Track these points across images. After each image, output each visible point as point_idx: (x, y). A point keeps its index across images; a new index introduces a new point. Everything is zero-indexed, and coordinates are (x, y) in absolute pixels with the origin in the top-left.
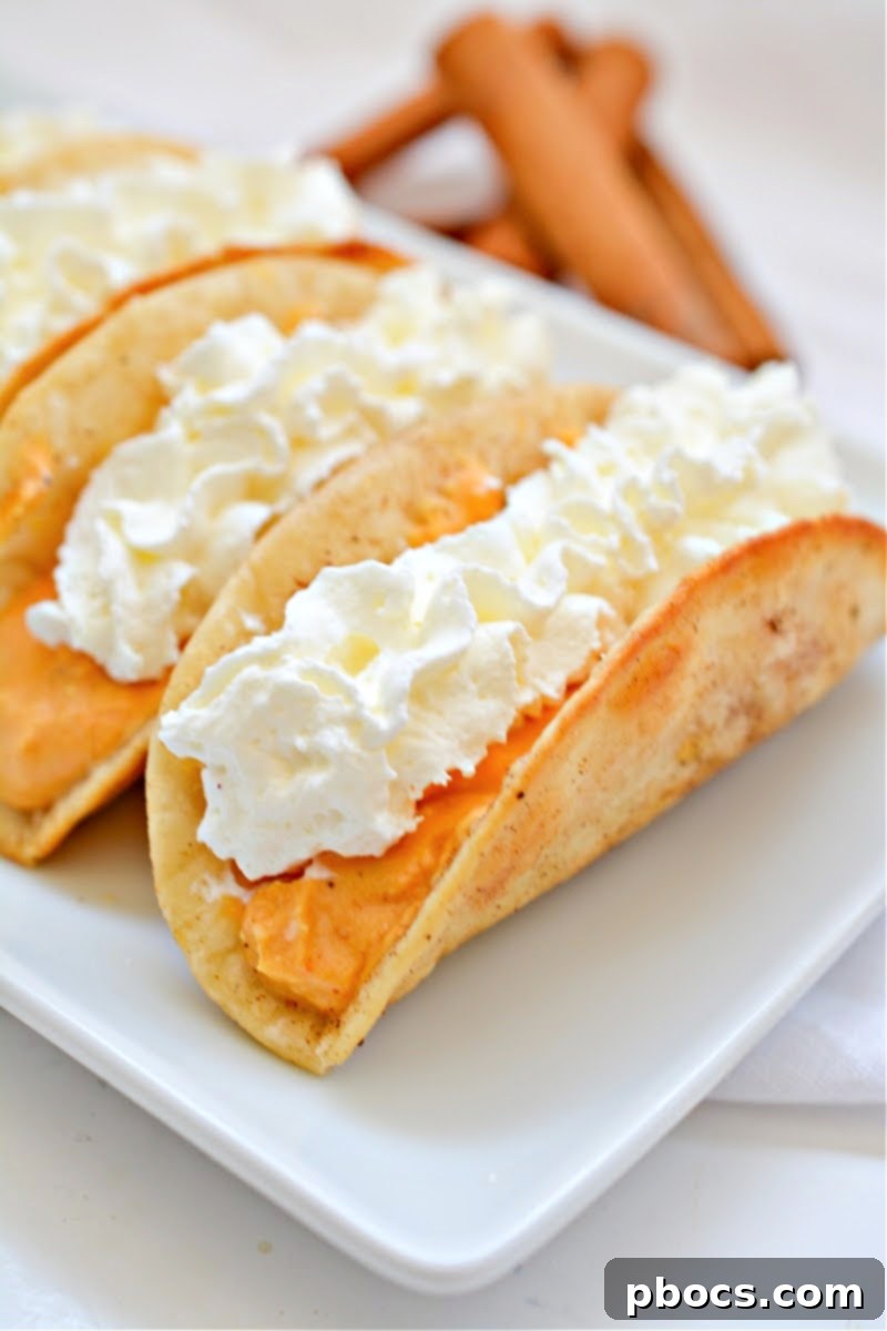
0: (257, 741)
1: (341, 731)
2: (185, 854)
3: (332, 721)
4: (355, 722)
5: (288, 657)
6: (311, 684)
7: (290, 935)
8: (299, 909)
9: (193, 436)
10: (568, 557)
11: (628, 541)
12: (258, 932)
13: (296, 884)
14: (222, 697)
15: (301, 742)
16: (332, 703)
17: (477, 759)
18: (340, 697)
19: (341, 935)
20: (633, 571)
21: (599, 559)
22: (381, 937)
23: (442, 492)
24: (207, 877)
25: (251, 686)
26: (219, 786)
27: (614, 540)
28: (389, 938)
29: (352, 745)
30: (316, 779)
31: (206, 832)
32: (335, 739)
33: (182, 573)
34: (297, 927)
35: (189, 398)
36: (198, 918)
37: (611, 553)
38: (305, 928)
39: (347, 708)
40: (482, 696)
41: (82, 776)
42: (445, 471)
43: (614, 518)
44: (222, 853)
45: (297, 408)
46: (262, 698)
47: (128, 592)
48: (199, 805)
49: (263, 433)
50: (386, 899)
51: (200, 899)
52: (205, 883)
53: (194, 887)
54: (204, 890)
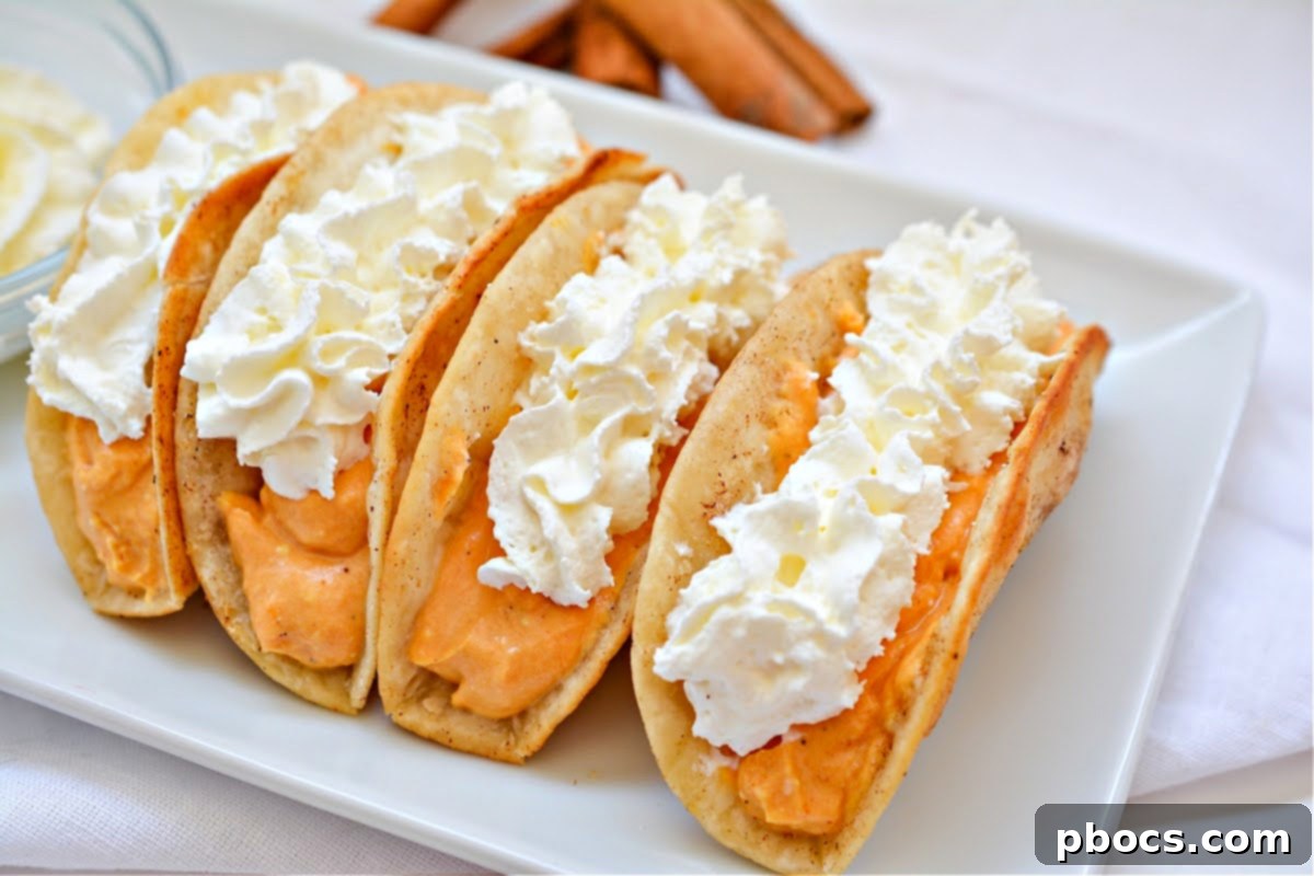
0: (740, 663)
1: (810, 644)
2: (680, 744)
3: (800, 638)
4: (820, 636)
5: (750, 594)
6: (777, 614)
7: (788, 790)
8: (788, 769)
9: (571, 395)
10: (913, 441)
11: (944, 412)
12: (761, 793)
13: (777, 749)
14: (701, 635)
15: (779, 658)
16: (796, 624)
17: (894, 625)
18: (801, 618)
19: (823, 780)
20: (951, 434)
21: (928, 434)
22: (856, 774)
23: (780, 395)
24: (701, 757)
25: (727, 625)
26: (708, 697)
27: (933, 414)
28: (865, 775)
29: (820, 653)
30: (797, 683)
31: (699, 729)
32: (807, 651)
33: (603, 516)
34: (791, 784)
35: (562, 364)
36: (704, 791)
37: (934, 426)
38: (797, 782)
39: (810, 626)
40: (890, 577)
41: (557, 688)
42: (778, 378)
43: (929, 395)
44: (717, 741)
45: (652, 353)
46: (740, 632)
47: (568, 544)
48: (688, 713)
49: (630, 379)
50: (849, 744)
51: (701, 775)
52: (701, 762)
53: (694, 768)
54: (702, 768)
